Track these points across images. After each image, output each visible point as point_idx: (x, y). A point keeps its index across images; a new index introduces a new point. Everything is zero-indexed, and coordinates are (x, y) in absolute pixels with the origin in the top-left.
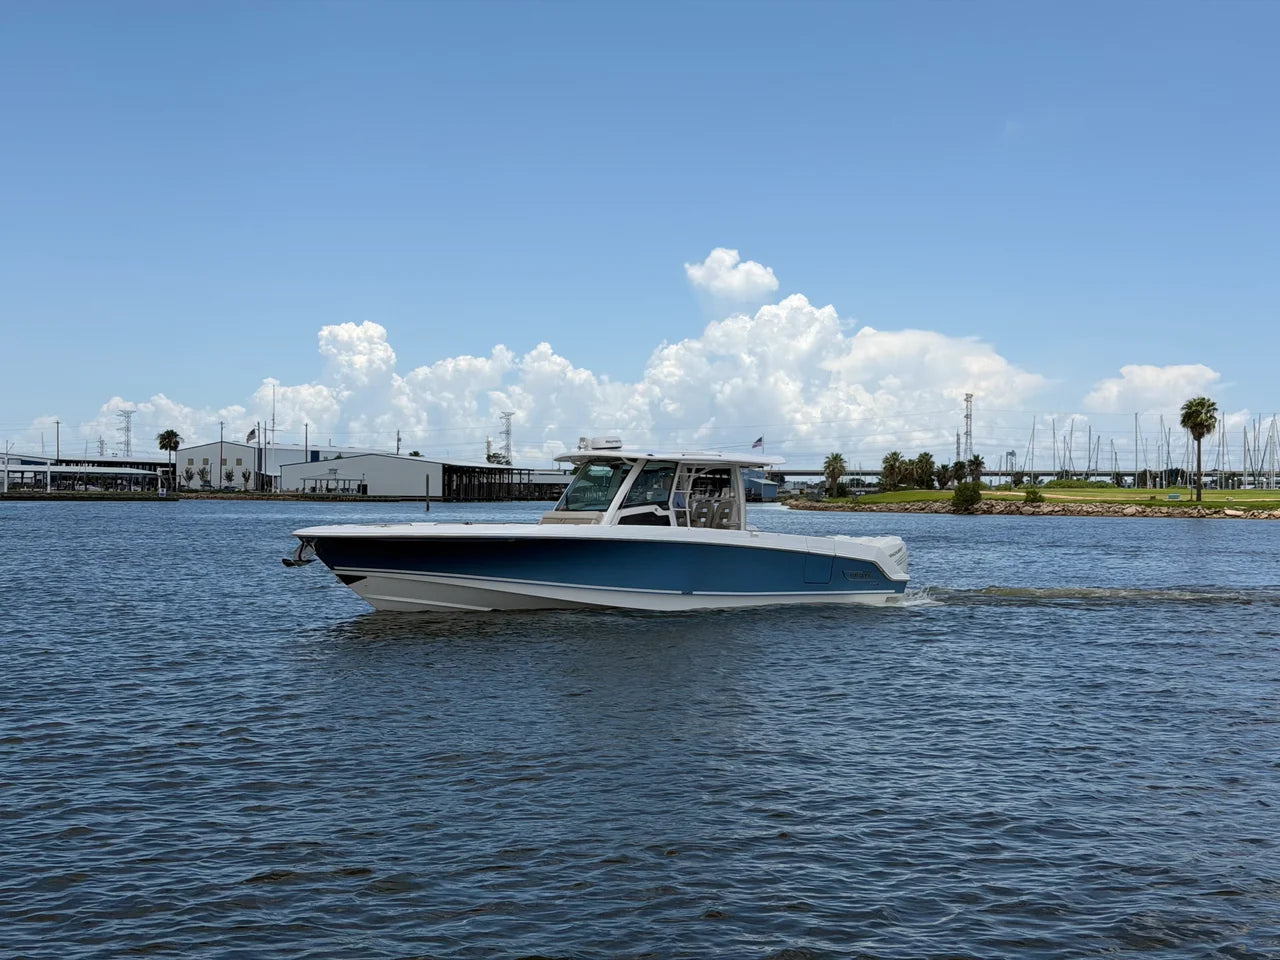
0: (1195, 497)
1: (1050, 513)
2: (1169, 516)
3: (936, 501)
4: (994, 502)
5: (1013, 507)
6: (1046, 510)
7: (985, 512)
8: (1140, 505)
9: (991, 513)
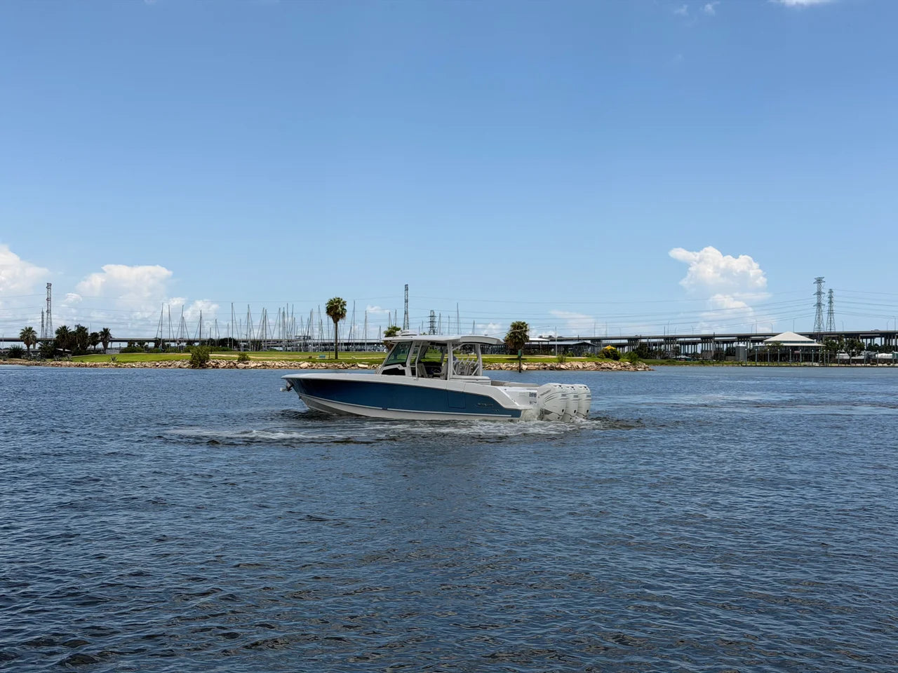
0: (333, 356)
1: (256, 367)
2: (327, 368)
3: (178, 361)
4: (218, 361)
5: (232, 364)
6: (253, 365)
7: (214, 367)
8: (309, 362)
9: (218, 367)
